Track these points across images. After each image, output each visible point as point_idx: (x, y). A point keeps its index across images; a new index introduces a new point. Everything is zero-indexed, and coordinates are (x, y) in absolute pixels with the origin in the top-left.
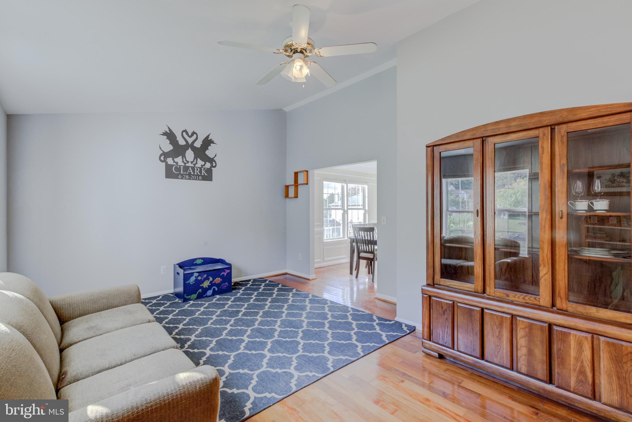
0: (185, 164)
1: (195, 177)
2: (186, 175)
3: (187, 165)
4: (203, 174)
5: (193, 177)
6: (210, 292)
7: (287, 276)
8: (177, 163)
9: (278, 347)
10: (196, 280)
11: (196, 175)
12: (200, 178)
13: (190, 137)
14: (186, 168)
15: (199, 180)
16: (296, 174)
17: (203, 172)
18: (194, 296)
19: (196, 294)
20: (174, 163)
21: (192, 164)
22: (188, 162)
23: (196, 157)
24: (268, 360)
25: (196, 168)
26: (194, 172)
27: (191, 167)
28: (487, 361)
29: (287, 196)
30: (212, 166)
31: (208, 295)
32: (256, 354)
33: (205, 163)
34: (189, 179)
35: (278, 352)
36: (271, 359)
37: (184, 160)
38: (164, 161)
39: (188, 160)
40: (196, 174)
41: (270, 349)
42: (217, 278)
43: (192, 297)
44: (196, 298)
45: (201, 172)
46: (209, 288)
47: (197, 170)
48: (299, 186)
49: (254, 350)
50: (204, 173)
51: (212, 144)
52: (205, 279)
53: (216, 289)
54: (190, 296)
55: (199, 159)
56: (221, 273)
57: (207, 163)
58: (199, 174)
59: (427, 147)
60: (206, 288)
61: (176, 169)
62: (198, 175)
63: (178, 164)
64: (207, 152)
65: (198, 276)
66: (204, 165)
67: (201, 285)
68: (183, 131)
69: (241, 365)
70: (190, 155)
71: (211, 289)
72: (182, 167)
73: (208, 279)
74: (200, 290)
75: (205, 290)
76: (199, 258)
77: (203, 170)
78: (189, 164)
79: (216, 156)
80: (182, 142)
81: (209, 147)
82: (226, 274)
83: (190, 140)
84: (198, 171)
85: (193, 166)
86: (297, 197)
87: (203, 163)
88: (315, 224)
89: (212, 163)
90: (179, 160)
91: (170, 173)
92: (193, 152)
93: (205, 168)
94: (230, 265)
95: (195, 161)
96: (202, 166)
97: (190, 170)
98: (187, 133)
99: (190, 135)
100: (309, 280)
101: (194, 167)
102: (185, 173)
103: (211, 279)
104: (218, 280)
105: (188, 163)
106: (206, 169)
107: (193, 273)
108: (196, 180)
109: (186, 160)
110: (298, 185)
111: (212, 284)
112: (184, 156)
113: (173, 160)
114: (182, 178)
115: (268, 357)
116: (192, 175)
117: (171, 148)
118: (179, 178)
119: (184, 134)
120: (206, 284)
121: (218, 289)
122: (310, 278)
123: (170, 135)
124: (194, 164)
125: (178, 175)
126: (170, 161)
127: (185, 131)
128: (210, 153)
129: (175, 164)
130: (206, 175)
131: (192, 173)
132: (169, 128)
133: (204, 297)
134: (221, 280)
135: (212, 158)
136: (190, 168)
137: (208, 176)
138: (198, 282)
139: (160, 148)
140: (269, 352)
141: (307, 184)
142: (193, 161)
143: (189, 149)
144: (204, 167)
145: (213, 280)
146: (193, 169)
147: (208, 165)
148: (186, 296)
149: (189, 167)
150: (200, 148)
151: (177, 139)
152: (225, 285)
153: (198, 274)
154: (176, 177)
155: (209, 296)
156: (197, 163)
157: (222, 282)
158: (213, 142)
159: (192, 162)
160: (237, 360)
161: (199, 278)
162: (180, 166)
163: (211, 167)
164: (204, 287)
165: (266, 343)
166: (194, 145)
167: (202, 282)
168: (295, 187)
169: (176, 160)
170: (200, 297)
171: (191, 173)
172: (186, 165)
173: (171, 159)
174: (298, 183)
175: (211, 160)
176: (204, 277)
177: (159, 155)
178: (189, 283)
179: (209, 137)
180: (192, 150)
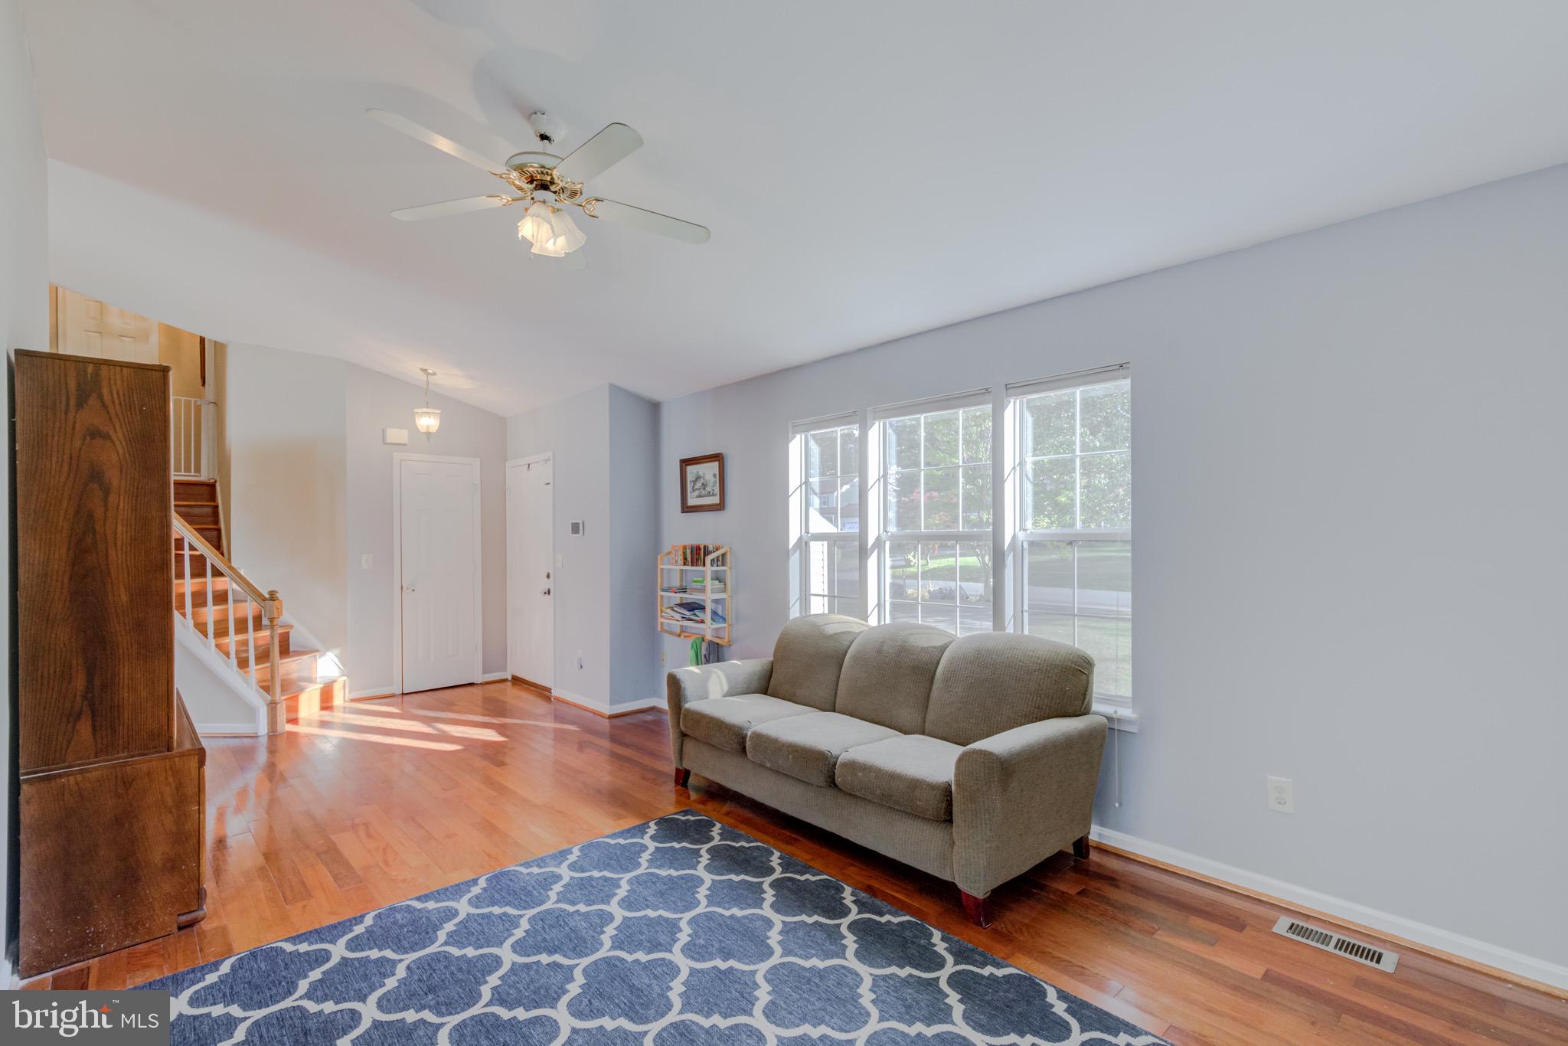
9: (584, 931)
24: (615, 894)
32: (645, 909)
35: (587, 915)
36: (606, 899)
41: (608, 924)
49: (650, 919)
69: (676, 883)
115: (615, 901)
140: (612, 914)
160: (689, 893)
165: (617, 944)
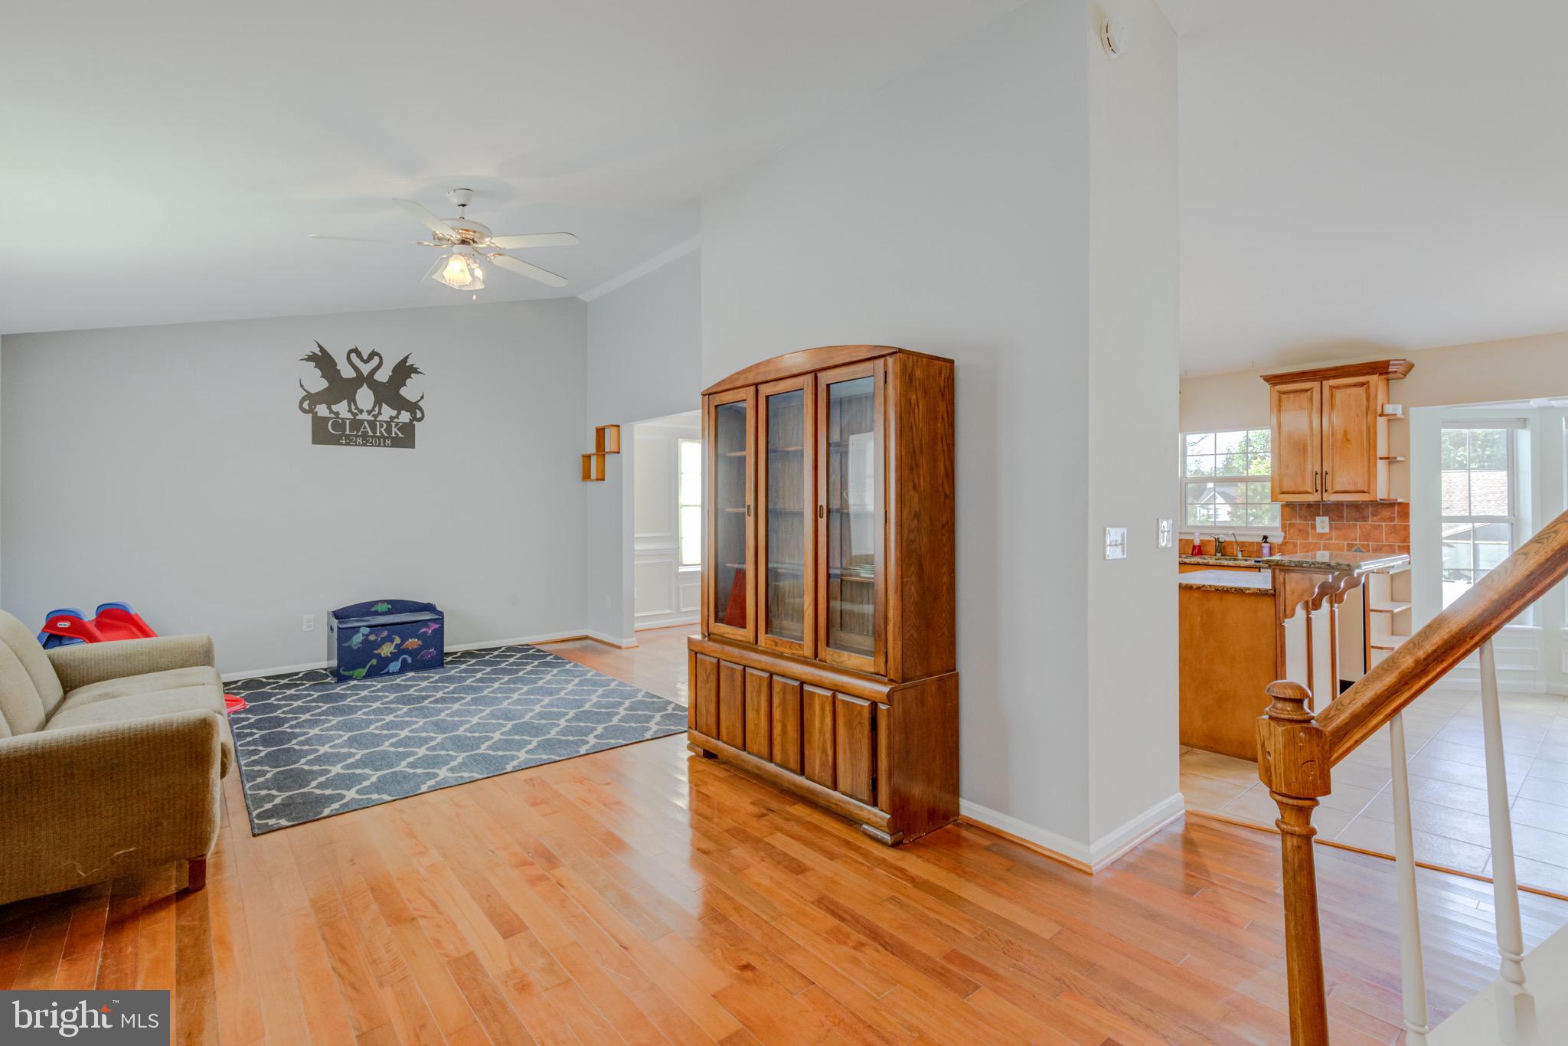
0: (355, 415)
1: (376, 441)
2: (356, 436)
3: (359, 417)
4: (393, 435)
5: (372, 442)
6: (395, 666)
7: (588, 642)
8: (337, 414)
10: (366, 641)
11: (379, 437)
12: (388, 442)
13: (366, 362)
14: (356, 424)
15: (385, 446)
16: (600, 432)
17: (394, 430)
18: (363, 672)
19: (364, 667)
20: (330, 413)
21: (369, 415)
22: (361, 411)
23: (378, 402)
25: (378, 423)
26: (374, 430)
27: (368, 421)
28: (749, 753)
29: (586, 476)
30: (414, 418)
31: (391, 672)
33: (399, 413)
34: (364, 445)
37: (353, 407)
38: (311, 411)
39: (360, 408)
40: (378, 434)
42: (411, 638)
43: (356, 674)
44: (364, 677)
45: (389, 430)
46: (394, 657)
47: (381, 426)
48: (606, 456)
50: (395, 433)
51: (413, 375)
52: (384, 641)
53: (409, 660)
54: (351, 672)
55: (384, 405)
56: (420, 629)
57: (403, 412)
58: (386, 435)
59: (704, 395)
60: (388, 657)
61: (335, 425)
62: (382, 436)
63: (340, 416)
64: (403, 391)
65: (370, 633)
66: (397, 417)
67: (375, 652)
68: (350, 352)
70: (365, 397)
71: (398, 660)
72: (348, 422)
73: (392, 641)
74: (374, 662)
75: (385, 662)
76: (381, 601)
77: (393, 427)
78: (364, 416)
79: (422, 397)
80: (347, 372)
81: (408, 382)
82: (430, 631)
83: (365, 369)
84: (382, 429)
85: (373, 419)
86: (603, 479)
87: (394, 413)
88: (636, 535)
89: (413, 413)
90: (342, 408)
91: (324, 433)
92: (372, 392)
93: (397, 424)
94: (441, 614)
95: (377, 409)
96: (392, 418)
97: (365, 428)
98: (359, 355)
99: (365, 358)
100: (619, 647)
101: (375, 420)
102: (355, 433)
103: (398, 640)
104: (413, 643)
105: (361, 414)
106: (400, 424)
107: (359, 627)
108: (379, 446)
109: (357, 408)
110: (604, 455)
111: (400, 651)
112: (352, 400)
113: (329, 408)
114: (347, 444)
116: (371, 436)
117: (324, 384)
118: (341, 444)
119: (353, 356)
120: (387, 650)
121: (412, 660)
122: (623, 646)
123: (322, 360)
124: (373, 416)
125: (340, 437)
126: (322, 410)
127: (356, 351)
128: (409, 392)
129: (332, 415)
130: (401, 435)
131: (370, 434)
132: (319, 346)
133: (381, 675)
134: (420, 643)
135: (414, 401)
136: (366, 423)
137: (405, 438)
138: (369, 647)
139: (302, 386)
141: (619, 453)
142: (373, 410)
143: (362, 386)
144: (396, 420)
145: (403, 642)
146: (372, 424)
147: (405, 417)
148: (344, 670)
149: (363, 421)
150: (387, 383)
151: (338, 368)
152: (430, 654)
153: (368, 630)
154: (335, 440)
155: (393, 674)
156: (380, 413)
157: (421, 648)
158: (416, 371)
159: (369, 412)
161: (372, 638)
162: (343, 419)
163: (411, 421)
164: (383, 655)
166: (375, 378)
167: (379, 645)
168: (597, 458)
169: (335, 408)
170: (372, 674)
171: (367, 432)
172: (357, 417)
173: (324, 406)
174: (604, 451)
175: (413, 407)
176: (382, 636)
177: (299, 401)
178: (350, 647)
179: (408, 360)
180: (369, 387)
